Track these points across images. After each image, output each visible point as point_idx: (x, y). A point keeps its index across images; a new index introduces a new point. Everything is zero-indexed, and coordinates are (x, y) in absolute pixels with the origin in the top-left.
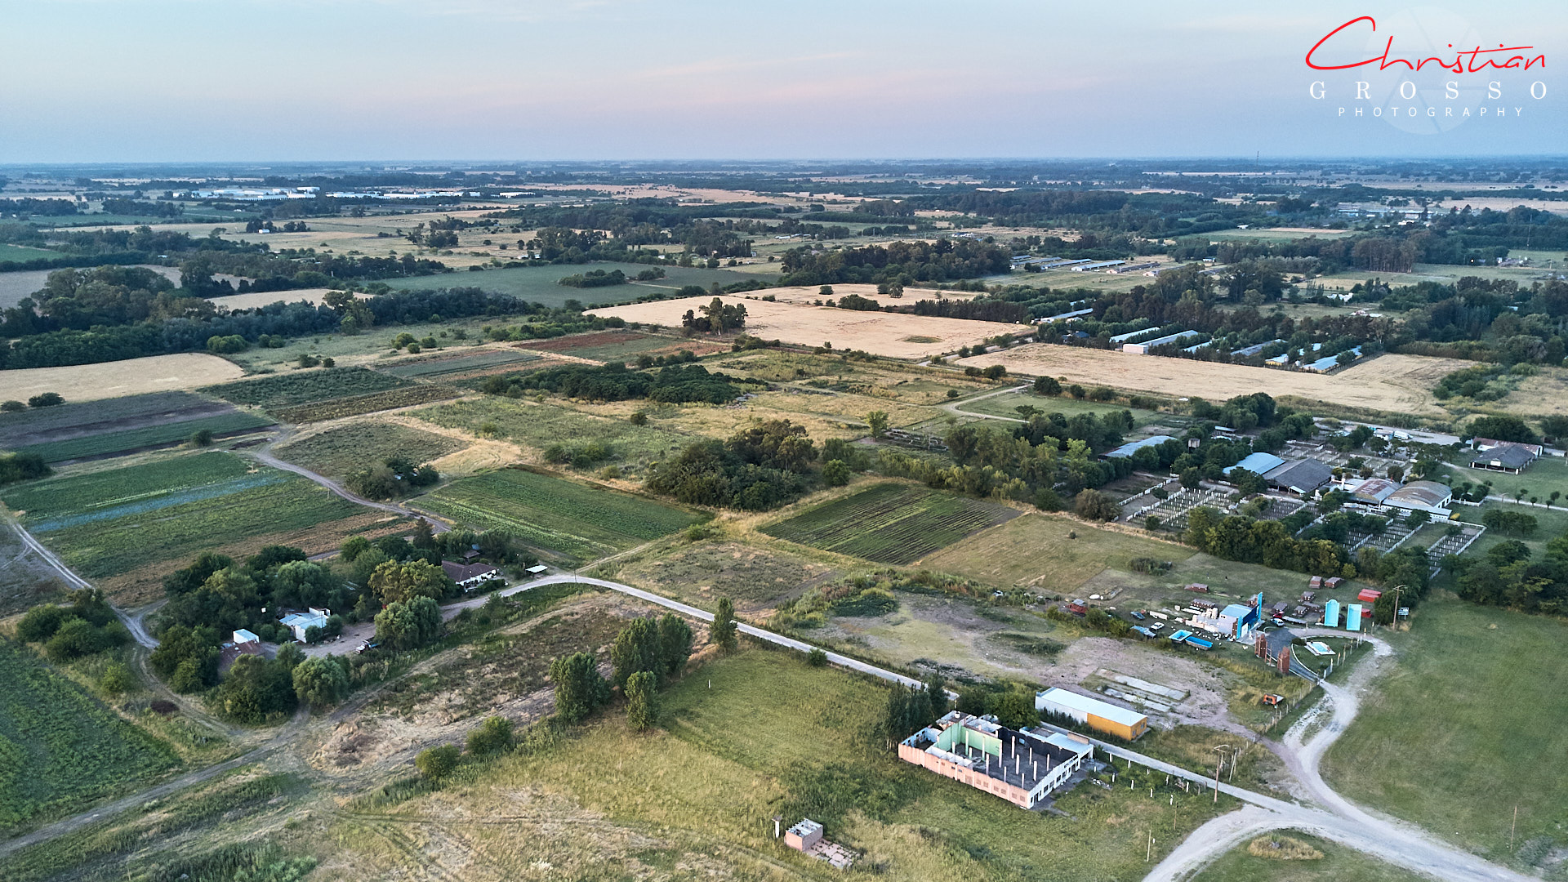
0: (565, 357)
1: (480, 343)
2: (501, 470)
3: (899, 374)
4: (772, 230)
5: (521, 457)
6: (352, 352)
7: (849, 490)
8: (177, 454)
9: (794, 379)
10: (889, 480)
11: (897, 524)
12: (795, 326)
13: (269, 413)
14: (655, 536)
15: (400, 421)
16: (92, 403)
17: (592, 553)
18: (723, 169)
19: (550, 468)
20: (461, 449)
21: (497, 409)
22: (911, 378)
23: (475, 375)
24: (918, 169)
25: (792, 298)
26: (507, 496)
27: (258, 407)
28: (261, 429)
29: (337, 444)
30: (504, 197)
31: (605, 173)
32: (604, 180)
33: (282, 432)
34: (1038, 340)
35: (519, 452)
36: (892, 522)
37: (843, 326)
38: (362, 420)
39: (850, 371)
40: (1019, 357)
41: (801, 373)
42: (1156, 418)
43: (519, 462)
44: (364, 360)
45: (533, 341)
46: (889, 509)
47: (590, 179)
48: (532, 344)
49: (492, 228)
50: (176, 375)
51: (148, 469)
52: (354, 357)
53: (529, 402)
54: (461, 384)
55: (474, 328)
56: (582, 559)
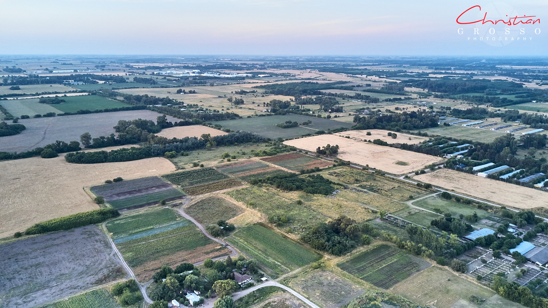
0: (276, 166)
1: (250, 157)
2: (254, 224)
3: (393, 183)
4: (351, 97)
5: (261, 218)
6: (209, 159)
7: (371, 247)
8: (156, 209)
9: (354, 183)
10: (384, 243)
11: (386, 266)
12: (356, 153)
13: (183, 189)
14: (302, 265)
15: (223, 196)
16: (131, 181)
17: (282, 271)
18: (335, 61)
19: (270, 225)
20: (242, 213)
21: (254, 193)
22: (396, 185)
23: (248, 173)
24: (407, 62)
25: (356, 136)
26: (256, 238)
27: (180, 187)
28: (180, 197)
29: (204, 207)
30: (260, 77)
31: (294, 63)
32: (294, 68)
33: (187, 199)
34: (445, 167)
35: (260, 216)
36: (384, 266)
37: (374, 154)
38: (212, 195)
39: (375, 180)
40: (438, 176)
41: (357, 180)
42: (487, 215)
43: (260, 221)
44: (213, 164)
45: (266, 157)
46: (383, 258)
47: (289, 67)
48: (266, 159)
49: (255, 94)
50: (155, 169)
51: (147, 215)
52: (210, 162)
53: (264, 189)
54: (243, 178)
55: (248, 149)
56: (278, 274)
